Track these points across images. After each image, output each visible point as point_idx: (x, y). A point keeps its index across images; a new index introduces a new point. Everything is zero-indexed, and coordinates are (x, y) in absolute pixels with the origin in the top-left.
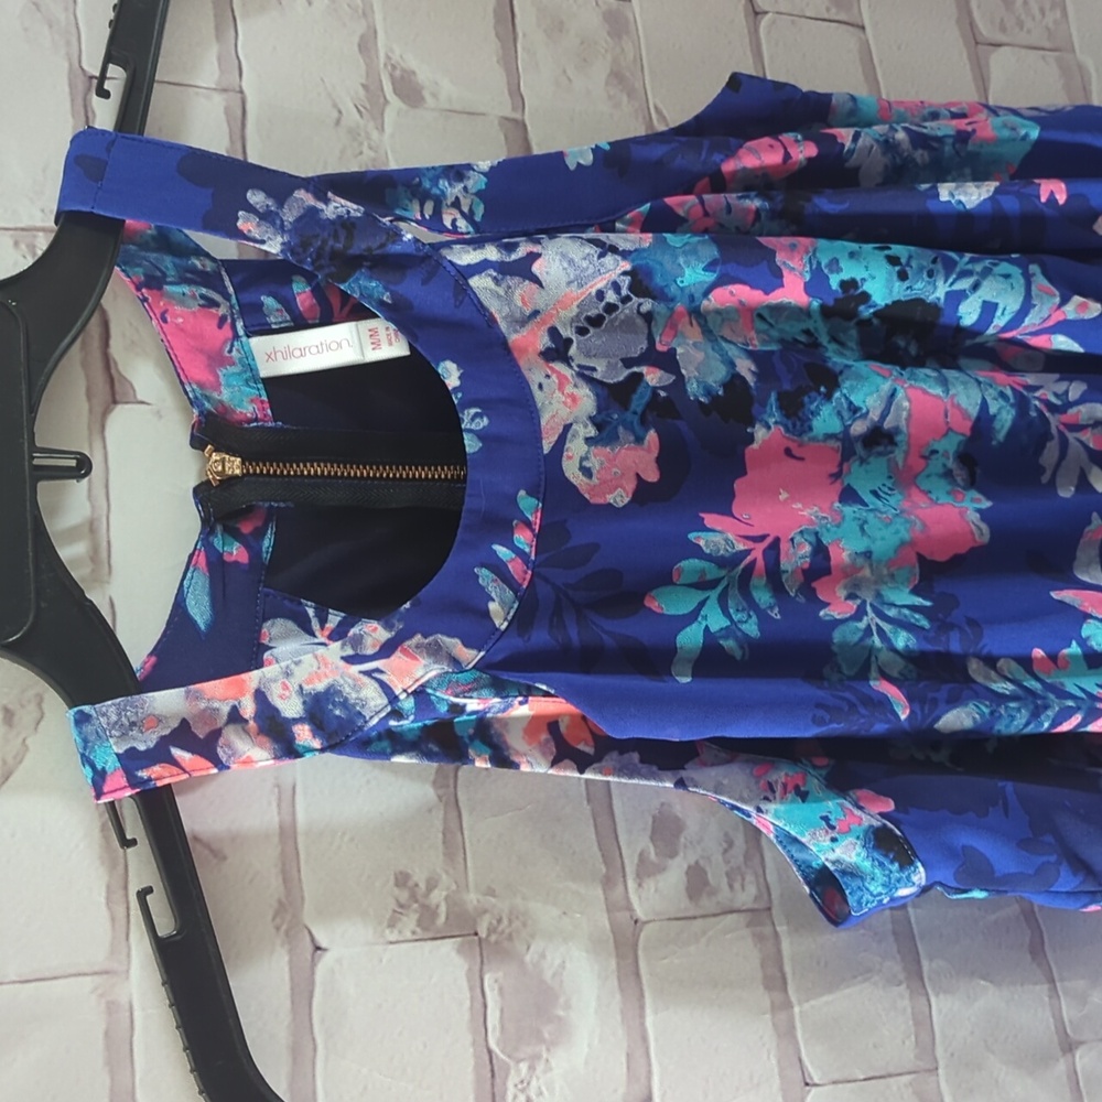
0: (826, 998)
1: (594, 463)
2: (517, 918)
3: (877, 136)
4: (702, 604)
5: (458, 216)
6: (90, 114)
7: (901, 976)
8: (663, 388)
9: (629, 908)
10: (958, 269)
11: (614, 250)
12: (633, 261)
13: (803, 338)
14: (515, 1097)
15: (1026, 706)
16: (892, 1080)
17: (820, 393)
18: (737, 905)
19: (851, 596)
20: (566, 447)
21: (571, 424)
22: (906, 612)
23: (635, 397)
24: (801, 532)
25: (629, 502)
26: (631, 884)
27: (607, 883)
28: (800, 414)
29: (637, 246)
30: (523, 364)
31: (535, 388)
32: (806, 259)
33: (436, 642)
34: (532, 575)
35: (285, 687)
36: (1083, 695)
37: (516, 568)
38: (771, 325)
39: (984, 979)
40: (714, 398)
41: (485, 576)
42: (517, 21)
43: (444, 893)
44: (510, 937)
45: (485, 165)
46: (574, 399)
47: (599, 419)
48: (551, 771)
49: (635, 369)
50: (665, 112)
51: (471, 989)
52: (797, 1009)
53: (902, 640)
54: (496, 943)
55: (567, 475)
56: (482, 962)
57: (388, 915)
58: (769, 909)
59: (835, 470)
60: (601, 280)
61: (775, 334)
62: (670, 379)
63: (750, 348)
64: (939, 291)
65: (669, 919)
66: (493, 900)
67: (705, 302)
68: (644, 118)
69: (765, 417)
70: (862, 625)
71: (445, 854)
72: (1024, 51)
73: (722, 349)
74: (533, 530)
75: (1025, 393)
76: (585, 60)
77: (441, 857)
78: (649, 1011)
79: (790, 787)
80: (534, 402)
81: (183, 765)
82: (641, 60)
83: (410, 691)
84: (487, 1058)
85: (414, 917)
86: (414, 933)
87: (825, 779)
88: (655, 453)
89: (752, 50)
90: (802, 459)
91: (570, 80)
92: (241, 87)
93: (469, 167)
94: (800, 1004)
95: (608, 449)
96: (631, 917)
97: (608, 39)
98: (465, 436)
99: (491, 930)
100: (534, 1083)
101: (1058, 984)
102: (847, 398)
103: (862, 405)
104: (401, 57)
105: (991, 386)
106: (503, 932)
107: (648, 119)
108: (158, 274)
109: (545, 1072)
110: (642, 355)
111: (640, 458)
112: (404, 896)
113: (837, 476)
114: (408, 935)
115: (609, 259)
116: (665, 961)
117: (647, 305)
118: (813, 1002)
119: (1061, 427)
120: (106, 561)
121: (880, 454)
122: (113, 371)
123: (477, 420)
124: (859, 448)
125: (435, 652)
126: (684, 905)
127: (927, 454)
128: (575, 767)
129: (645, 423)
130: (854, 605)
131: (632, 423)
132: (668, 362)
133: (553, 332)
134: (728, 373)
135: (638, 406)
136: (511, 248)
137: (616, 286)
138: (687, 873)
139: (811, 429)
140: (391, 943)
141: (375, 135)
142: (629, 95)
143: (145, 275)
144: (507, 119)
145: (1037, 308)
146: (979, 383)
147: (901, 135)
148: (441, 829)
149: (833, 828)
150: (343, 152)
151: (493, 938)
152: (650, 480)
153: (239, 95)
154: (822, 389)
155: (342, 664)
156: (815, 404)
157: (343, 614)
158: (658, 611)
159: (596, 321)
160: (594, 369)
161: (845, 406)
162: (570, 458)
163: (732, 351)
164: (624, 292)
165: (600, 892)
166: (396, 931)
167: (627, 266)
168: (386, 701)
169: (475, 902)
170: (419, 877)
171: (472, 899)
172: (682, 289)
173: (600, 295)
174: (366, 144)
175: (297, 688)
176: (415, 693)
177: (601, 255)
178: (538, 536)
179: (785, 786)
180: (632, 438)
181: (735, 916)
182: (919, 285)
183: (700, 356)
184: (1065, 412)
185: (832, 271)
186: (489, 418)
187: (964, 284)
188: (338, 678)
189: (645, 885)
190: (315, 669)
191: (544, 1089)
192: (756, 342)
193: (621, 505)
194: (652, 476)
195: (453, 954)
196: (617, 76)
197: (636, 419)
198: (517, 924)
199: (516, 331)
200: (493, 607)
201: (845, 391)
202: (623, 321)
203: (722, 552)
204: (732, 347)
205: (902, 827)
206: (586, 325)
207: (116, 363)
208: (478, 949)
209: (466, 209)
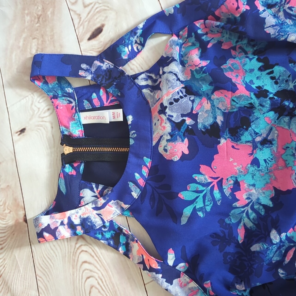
1: (168, 148)
12: (185, 84)
17: (244, 128)
19: (248, 198)
20: (160, 143)
21: (163, 136)
23: (182, 127)
25: (179, 160)
28: (237, 135)
30: (153, 116)
32: (242, 81)
33: (117, 202)
35: (76, 216)
37: (141, 181)
41: (131, 184)
46: (164, 128)
49: (184, 118)
55: (160, 152)
59: (251, 152)
61: (238, 105)
62: (193, 122)
63: (226, 111)
67: (213, 96)
69: (224, 136)
73: (215, 112)
74: (148, 168)
81: (45, 238)
95: (173, 143)
98: (130, 139)
102: (253, 130)
103: (259, 132)
108: (57, 94)
111: (183, 147)
113: (252, 154)
117: (193, 98)
121: (267, 147)
123: (133, 135)
124: (259, 145)
125: (117, 204)
129: (184, 136)
130: (247, 201)
134: (213, 121)
135: (183, 130)
137: (181, 92)
139: (240, 140)
143: (53, 95)
152: (186, 153)
154: (245, 127)
156: (242, 132)
158: (182, 198)
160: (173, 117)
161: (253, 132)
162: (161, 146)
163: (218, 113)
172: (203, 92)
175: (79, 216)
178: (150, 170)
180: (181, 140)
183: (205, 116)
185: (251, 84)
192: (229, 109)
193: (176, 160)
194: (187, 152)
197: (182, 134)
200: (133, 193)
201: (253, 128)
204: (219, 111)
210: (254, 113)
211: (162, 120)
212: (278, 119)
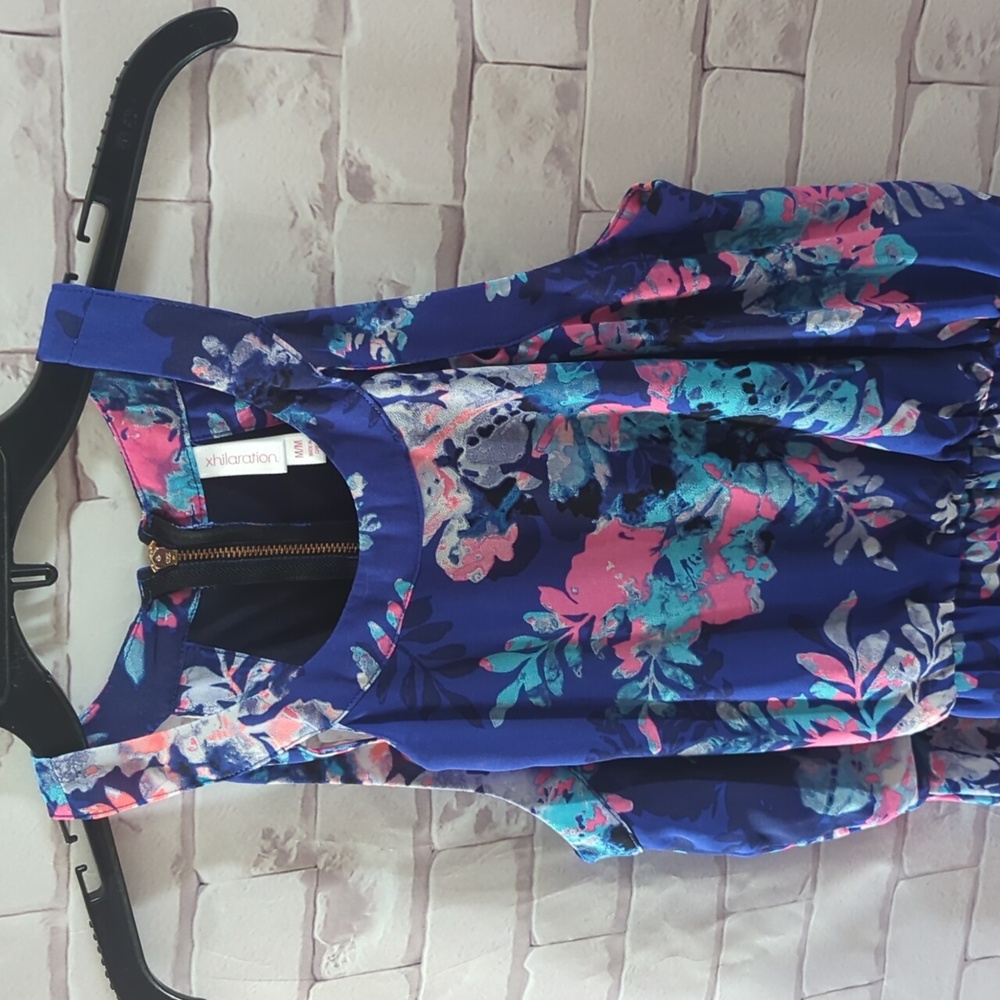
0: (559, 893)
1: (461, 552)
2: (347, 854)
3: (768, 268)
4: (524, 664)
5: (384, 345)
6: (71, 260)
7: (617, 876)
8: (528, 492)
9: (430, 842)
10: (802, 395)
11: (510, 387)
13: (658, 435)
14: (327, 964)
15: (750, 740)
16: (591, 940)
18: (509, 834)
19: (642, 654)
22: (679, 672)
24: (614, 611)
26: (434, 826)
27: (417, 827)
28: (638, 509)
29: (531, 383)
30: (418, 469)
31: (424, 492)
32: (673, 389)
33: (312, 705)
34: (395, 649)
35: (194, 742)
36: (797, 731)
37: (384, 644)
38: (634, 425)
39: (675, 875)
40: (570, 499)
41: (358, 652)
42: (474, 103)
43: (297, 841)
44: (340, 867)
45: (413, 300)
46: (455, 501)
47: (473, 516)
48: (386, 785)
50: (594, 186)
51: (307, 903)
52: (535, 902)
53: (670, 696)
54: (330, 872)
56: (317, 885)
57: (255, 858)
58: (532, 835)
59: (656, 545)
60: (496, 403)
61: (635, 432)
62: (537, 483)
63: (611, 450)
64: (782, 412)
65: (458, 847)
66: (331, 843)
67: (582, 413)
68: (573, 193)
69: (609, 512)
70: (642, 685)
71: (301, 814)
72: (951, 88)
73: (587, 452)
74: (402, 607)
75: (829, 489)
76: (530, 138)
77: (298, 817)
78: (430, 909)
79: (560, 792)
80: (422, 504)
81: (113, 803)
82: (583, 134)
83: (286, 749)
84: (311, 944)
85: (273, 858)
86: (271, 869)
87: (588, 781)
88: (513, 540)
89: (690, 114)
90: (632, 539)
91: (512, 160)
92: (208, 197)
93: (399, 303)
94: (539, 898)
95: (475, 540)
96: (430, 848)
97: (556, 115)
98: (361, 537)
99: (327, 864)
100: (342, 956)
101: (728, 876)
103: (690, 502)
104: (359, 151)
105: (802, 484)
106: (335, 865)
107: (576, 192)
109: (350, 949)
110: (519, 462)
111: (501, 545)
112: (267, 845)
114: (268, 872)
115: (505, 393)
116: (449, 876)
117: (532, 416)
118: (549, 897)
119: (852, 513)
120: (66, 628)
122: (79, 473)
123: (372, 525)
125: (311, 712)
126: (472, 838)
127: (734, 533)
129: (509, 519)
130: (641, 661)
131: (499, 519)
132: (537, 467)
133: (448, 444)
134: (586, 477)
136: (423, 385)
137: (508, 406)
138: (477, 815)
140: (254, 877)
141: (325, 234)
142: (563, 172)
144: (446, 206)
145: (860, 427)
146: (793, 481)
147: (790, 266)
148: (301, 796)
149: (582, 827)
150: (294, 253)
151: (328, 869)
153: (207, 205)
155: (238, 723)
157: (247, 656)
158: (489, 670)
159: (485, 432)
160: (476, 474)
161: (677, 502)
163: (595, 454)
164: (515, 409)
165: (410, 834)
166: (258, 869)
167: (520, 396)
168: (267, 755)
169: (319, 846)
170: (280, 832)
171: (317, 843)
172: (564, 407)
173: (494, 411)
174: (315, 244)
175: (202, 742)
176: (290, 750)
177: (499, 391)
178: (406, 612)
179: (556, 791)
181: (505, 842)
182: (766, 408)
183: (566, 461)
184: (859, 501)
185: (692, 398)
186: (382, 523)
187: (803, 408)
188: (234, 737)
189: (444, 827)
190: (217, 728)
191: (348, 959)
192: (617, 442)
193: (478, 580)
195: (298, 881)
196: (557, 153)
198: (346, 858)
199: (417, 444)
200: (360, 676)
202: (509, 429)
203: (547, 630)
204: (596, 450)
205: (633, 828)
206: (477, 436)
207: (82, 467)
208: (315, 877)
209: (391, 340)
210: (675, 456)
211: (448, 482)
212: (734, 469)
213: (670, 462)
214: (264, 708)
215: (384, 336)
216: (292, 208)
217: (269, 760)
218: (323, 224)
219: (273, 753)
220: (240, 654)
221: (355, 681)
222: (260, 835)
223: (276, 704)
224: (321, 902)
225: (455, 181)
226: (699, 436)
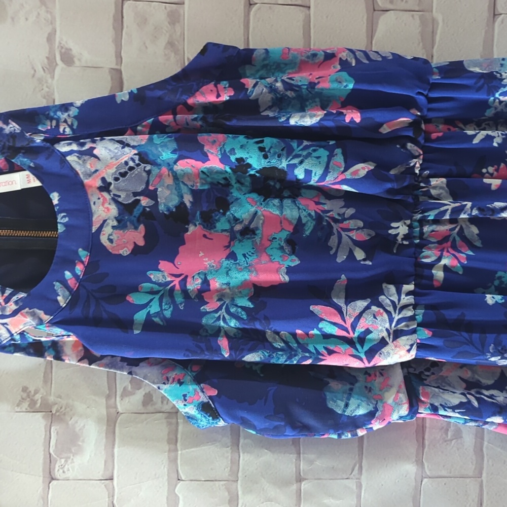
0: (193, 449)
1: (114, 237)
2: (69, 407)
3: (267, 85)
4: (151, 300)
5: (67, 126)
7: (229, 444)
8: (148, 207)
9: (116, 407)
11: (128, 145)
13: (222, 182)
14: (58, 470)
15: (286, 354)
16: (217, 482)
18: (163, 410)
19: (219, 300)
22: (239, 310)
24: (199, 273)
26: (118, 399)
27: (108, 397)
28: (211, 221)
29: (139, 144)
30: (89, 192)
31: (92, 203)
32: (219, 149)
33: (34, 312)
34: (79, 285)
36: (315, 352)
37: (72, 283)
38: (208, 176)
39: (266, 449)
40: (171, 212)
41: (57, 285)
42: (125, 19)
43: (41, 396)
44: (64, 414)
45: (79, 103)
46: (108, 209)
47: (119, 218)
48: (78, 364)
51: (46, 431)
52: (179, 452)
53: (233, 323)
54: (59, 416)
56: (51, 423)
57: (18, 402)
58: (177, 413)
59: (227, 244)
60: (126, 157)
61: (209, 180)
62: (152, 203)
63: (194, 188)
64: (284, 164)
65: (132, 413)
66: (59, 399)
67: (175, 166)
68: (181, 64)
69: (194, 221)
70: (217, 315)
71: (43, 381)
73: (180, 189)
74: (84, 264)
75: (322, 214)
76: (155, 37)
78: (116, 446)
79: (176, 379)
80: (91, 210)
82: (184, 35)
83: (18, 333)
84: (49, 456)
85: (28, 403)
86: (26, 409)
88: (143, 234)
89: (244, 25)
90: (212, 239)
91: (146, 47)
93: (71, 104)
94: (181, 450)
95: (122, 231)
96: (116, 411)
97: (168, 25)
98: (59, 225)
99: (57, 411)
100: (66, 466)
101: (301, 455)
103: (239, 217)
104: (66, 42)
105: (305, 210)
106: (62, 412)
107: (183, 63)
109: (71, 463)
110: (142, 191)
111: (137, 236)
112: (25, 395)
114: (24, 410)
115: (127, 149)
116: (127, 429)
117: (148, 167)
118: (187, 450)
119: (339, 230)
123: (64, 219)
125: (33, 315)
126: (140, 408)
127: (271, 239)
128: (88, 362)
129: (139, 221)
130: (219, 304)
131: (133, 221)
132: (153, 195)
133: (103, 179)
134: (179, 201)
136: (83, 145)
137: (133, 160)
138: (144, 396)
140: (17, 412)
141: (50, 81)
142: (175, 54)
144: (112, 69)
148: (43, 371)
150: (34, 89)
151: (58, 414)
158: (132, 302)
159: (123, 175)
160: (119, 196)
161: (232, 218)
163: (184, 189)
164: (137, 162)
165: (104, 401)
166: (19, 408)
167: (136, 152)
168: (9, 335)
169: (53, 400)
170: (32, 389)
171: (52, 399)
172: (163, 161)
173: (126, 163)
174: (45, 85)
176: (20, 333)
177: (123, 148)
178: (86, 267)
179: (173, 379)
181: (161, 414)
182: (274, 161)
183: (167, 192)
184: (343, 223)
185: (231, 154)
187: (296, 161)
189: (124, 400)
191: (70, 469)
192: (198, 184)
193: (126, 255)
195: (41, 418)
196: (171, 44)
198: (68, 409)
199: (87, 179)
200: (59, 298)
202: (136, 174)
203: (160, 281)
204: (186, 187)
206: (119, 177)
208: (50, 417)
209: (70, 123)
210: (232, 193)
211: (105, 199)
212: (264, 201)
213: (227, 195)
214: (10, 311)
215: (65, 121)
216: (33, 68)
217: (10, 338)
218: (49, 76)
219: (12, 335)
220: (9, 289)
221: (57, 301)
222: (21, 388)
223: (16, 310)
224: (54, 433)
225: (116, 57)
226: (247, 184)
